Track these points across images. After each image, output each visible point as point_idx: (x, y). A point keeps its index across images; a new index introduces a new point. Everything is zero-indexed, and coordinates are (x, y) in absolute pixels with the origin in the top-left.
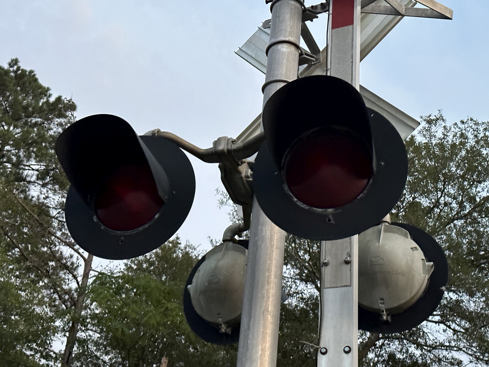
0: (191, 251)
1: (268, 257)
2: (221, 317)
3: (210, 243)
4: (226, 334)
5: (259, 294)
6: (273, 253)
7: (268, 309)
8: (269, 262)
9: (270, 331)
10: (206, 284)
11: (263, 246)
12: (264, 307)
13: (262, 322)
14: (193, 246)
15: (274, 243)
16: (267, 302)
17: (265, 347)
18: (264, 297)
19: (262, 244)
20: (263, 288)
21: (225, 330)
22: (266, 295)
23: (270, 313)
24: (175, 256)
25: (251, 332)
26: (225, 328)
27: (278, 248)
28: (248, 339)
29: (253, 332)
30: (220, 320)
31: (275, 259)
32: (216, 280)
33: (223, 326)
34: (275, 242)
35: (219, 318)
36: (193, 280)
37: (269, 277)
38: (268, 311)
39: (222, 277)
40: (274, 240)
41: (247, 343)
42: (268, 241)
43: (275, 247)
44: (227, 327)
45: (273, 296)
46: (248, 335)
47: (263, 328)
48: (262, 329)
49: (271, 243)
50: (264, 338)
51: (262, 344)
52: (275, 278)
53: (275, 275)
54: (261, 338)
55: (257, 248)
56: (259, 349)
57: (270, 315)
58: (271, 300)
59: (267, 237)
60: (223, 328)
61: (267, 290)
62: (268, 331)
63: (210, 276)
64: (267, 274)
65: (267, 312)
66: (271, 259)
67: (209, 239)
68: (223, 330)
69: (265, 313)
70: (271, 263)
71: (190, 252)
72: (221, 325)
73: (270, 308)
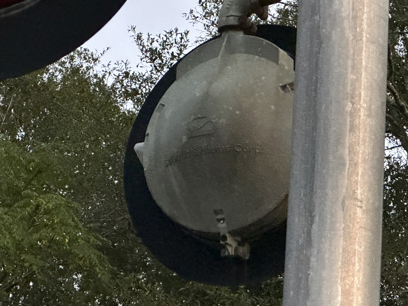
0: (85, 65)
1: (350, 63)
2: (223, 219)
3: (136, 43)
4: (237, 259)
5: (331, 158)
6: (360, 54)
7: (354, 192)
8: (351, 77)
9: (363, 248)
10: (185, 139)
11: (335, 37)
12: (344, 190)
13: (340, 226)
14: (89, 53)
15: (362, 30)
16: (350, 176)
17: (351, 287)
18: (344, 165)
19: (333, 32)
20: (339, 141)
21: (236, 250)
22: (347, 158)
23: (359, 203)
24: (46, 80)
25: (314, 251)
26: (234, 244)
27: (373, 43)
28: (308, 268)
29: (319, 251)
30: (222, 227)
31: (366, 71)
32: (209, 127)
33: (229, 240)
34: (365, 26)
35: (219, 220)
36: (149, 130)
37: (354, 114)
38: (356, 199)
39: (223, 121)
40: (362, 20)
41: (307, 279)
42: (346, 24)
43: (364, 39)
44: (240, 244)
45: (364, 161)
46: (308, 259)
47: (345, 240)
48: (341, 243)
49: (356, 28)
50: (347, 262)
51: (343, 279)
52: (369, 116)
53: (369, 108)
54: (340, 263)
55: (320, 43)
56: (337, 291)
57: (361, 207)
58: (360, 170)
59: (344, 15)
60: (231, 246)
61: (351, 147)
62: (357, 247)
63: (192, 117)
64: (349, 107)
65: (353, 202)
66: (356, 69)
67: (132, 33)
68: (231, 251)
69: (347, 203)
70: (358, 79)
71: (84, 67)
72: (225, 238)
73: (359, 192)
